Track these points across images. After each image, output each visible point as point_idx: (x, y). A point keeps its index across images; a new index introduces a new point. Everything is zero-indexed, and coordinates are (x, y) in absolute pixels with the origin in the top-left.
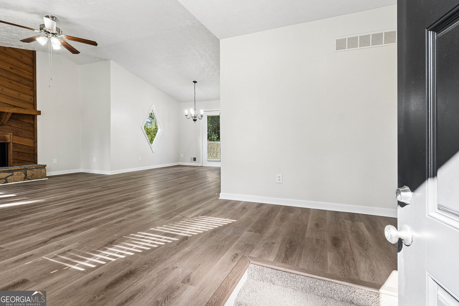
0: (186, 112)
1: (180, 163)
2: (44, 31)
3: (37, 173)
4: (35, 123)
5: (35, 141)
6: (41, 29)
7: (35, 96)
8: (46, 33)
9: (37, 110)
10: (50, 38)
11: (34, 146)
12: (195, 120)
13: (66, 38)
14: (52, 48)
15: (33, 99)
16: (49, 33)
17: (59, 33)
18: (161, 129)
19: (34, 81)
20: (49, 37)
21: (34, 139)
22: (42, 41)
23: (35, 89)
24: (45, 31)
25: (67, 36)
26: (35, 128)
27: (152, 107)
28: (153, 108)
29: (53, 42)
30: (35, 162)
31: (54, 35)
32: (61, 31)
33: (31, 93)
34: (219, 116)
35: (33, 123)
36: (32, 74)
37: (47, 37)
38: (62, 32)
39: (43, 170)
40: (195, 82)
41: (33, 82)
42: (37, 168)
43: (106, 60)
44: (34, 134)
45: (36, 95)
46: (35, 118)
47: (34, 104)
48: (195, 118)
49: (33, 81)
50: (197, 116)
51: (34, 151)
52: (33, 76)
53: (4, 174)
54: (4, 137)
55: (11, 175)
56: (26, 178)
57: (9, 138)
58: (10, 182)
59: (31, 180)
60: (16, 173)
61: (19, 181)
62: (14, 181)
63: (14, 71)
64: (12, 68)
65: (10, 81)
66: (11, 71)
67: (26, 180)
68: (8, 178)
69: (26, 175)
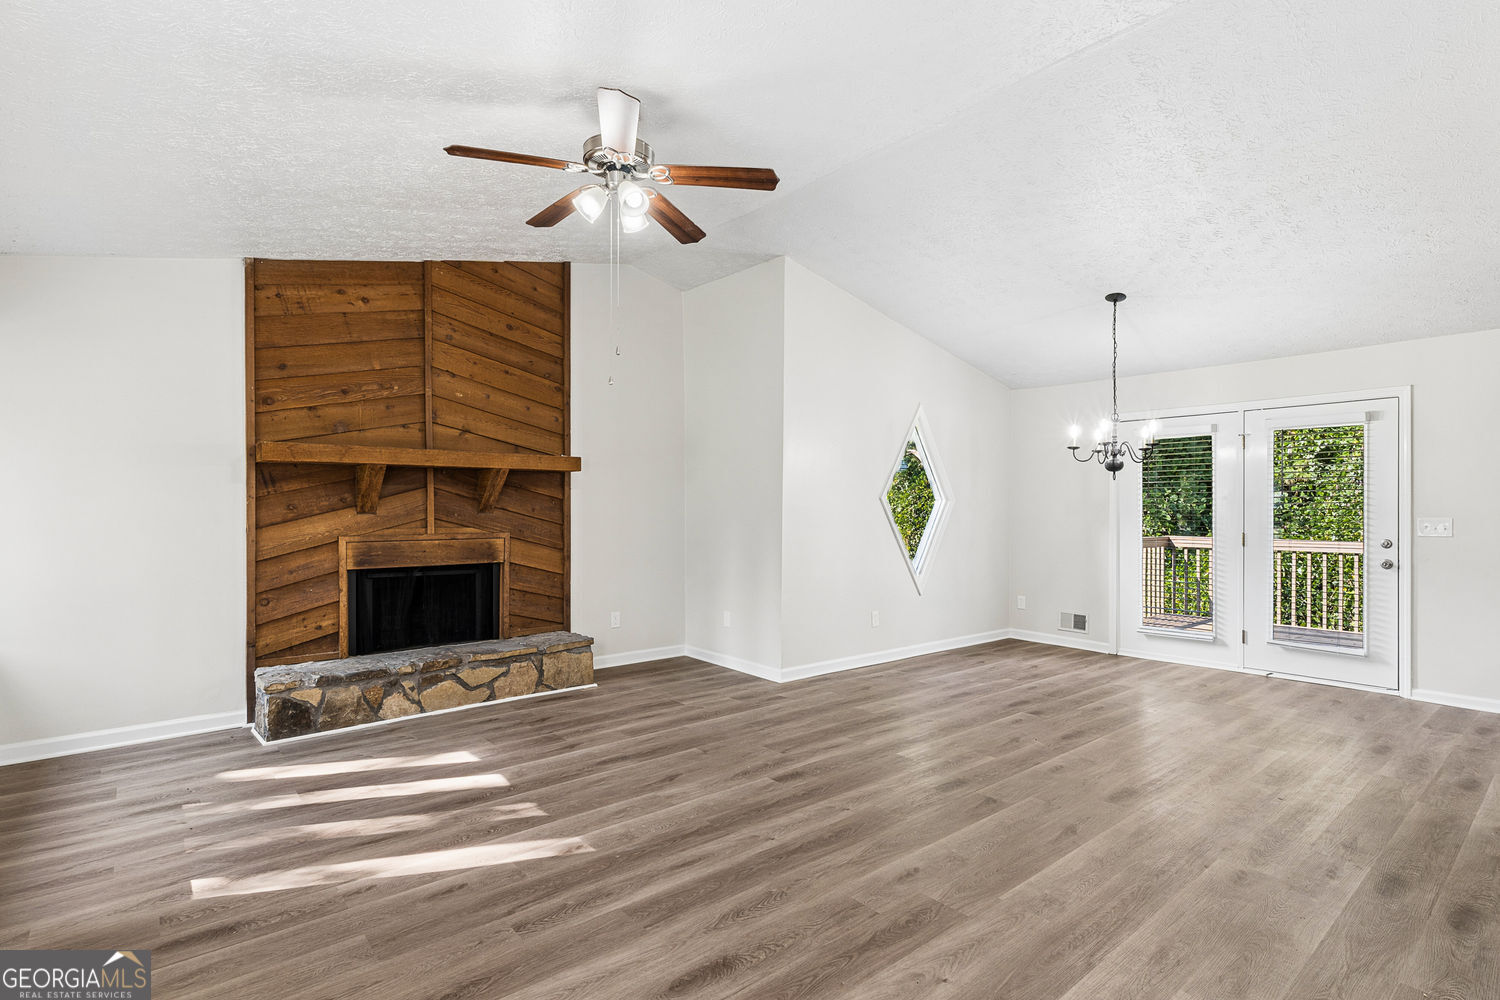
0: (1074, 433)
1: (1011, 629)
2: (595, 166)
3: (569, 666)
4: (566, 496)
5: (566, 554)
6: (586, 161)
7: (566, 407)
8: (601, 171)
9: (572, 455)
10: (615, 188)
11: (561, 572)
12: (1114, 468)
13: (666, 180)
14: (621, 228)
15: (560, 420)
16: (612, 167)
17: (646, 162)
18: (947, 499)
19: (566, 362)
20: (611, 185)
21: (563, 549)
22: (589, 205)
23: (566, 385)
24: (601, 165)
25: (670, 167)
26: (566, 514)
27: (917, 416)
28: (919, 419)
29: (625, 202)
30: (565, 624)
31: (629, 176)
32: (650, 155)
33: (557, 400)
34: (1210, 438)
35: (560, 497)
36: (558, 339)
37: (607, 186)
38: (653, 155)
39: (584, 656)
40: (1115, 298)
41: (562, 365)
42: (568, 650)
43: (768, 258)
44: (563, 534)
45: (569, 404)
46: (566, 479)
47: (564, 436)
48: (1115, 455)
49: (563, 359)
50: (1124, 448)
51: (563, 589)
52: (563, 345)
53: (486, 669)
54: (490, 546)
55: (504, 674)
56: (540, 684)
57: (501, 548)
58: (500, 697)
59: (553, 689)
60: (515, 666)
61: (522, 693)
62: (510, 694)
63: (516, 336)
64: (510, 327)
65: (507, 368)
66: (509, 335)
67: (540, 688)
68: (496, 684)
69: (541, 672)
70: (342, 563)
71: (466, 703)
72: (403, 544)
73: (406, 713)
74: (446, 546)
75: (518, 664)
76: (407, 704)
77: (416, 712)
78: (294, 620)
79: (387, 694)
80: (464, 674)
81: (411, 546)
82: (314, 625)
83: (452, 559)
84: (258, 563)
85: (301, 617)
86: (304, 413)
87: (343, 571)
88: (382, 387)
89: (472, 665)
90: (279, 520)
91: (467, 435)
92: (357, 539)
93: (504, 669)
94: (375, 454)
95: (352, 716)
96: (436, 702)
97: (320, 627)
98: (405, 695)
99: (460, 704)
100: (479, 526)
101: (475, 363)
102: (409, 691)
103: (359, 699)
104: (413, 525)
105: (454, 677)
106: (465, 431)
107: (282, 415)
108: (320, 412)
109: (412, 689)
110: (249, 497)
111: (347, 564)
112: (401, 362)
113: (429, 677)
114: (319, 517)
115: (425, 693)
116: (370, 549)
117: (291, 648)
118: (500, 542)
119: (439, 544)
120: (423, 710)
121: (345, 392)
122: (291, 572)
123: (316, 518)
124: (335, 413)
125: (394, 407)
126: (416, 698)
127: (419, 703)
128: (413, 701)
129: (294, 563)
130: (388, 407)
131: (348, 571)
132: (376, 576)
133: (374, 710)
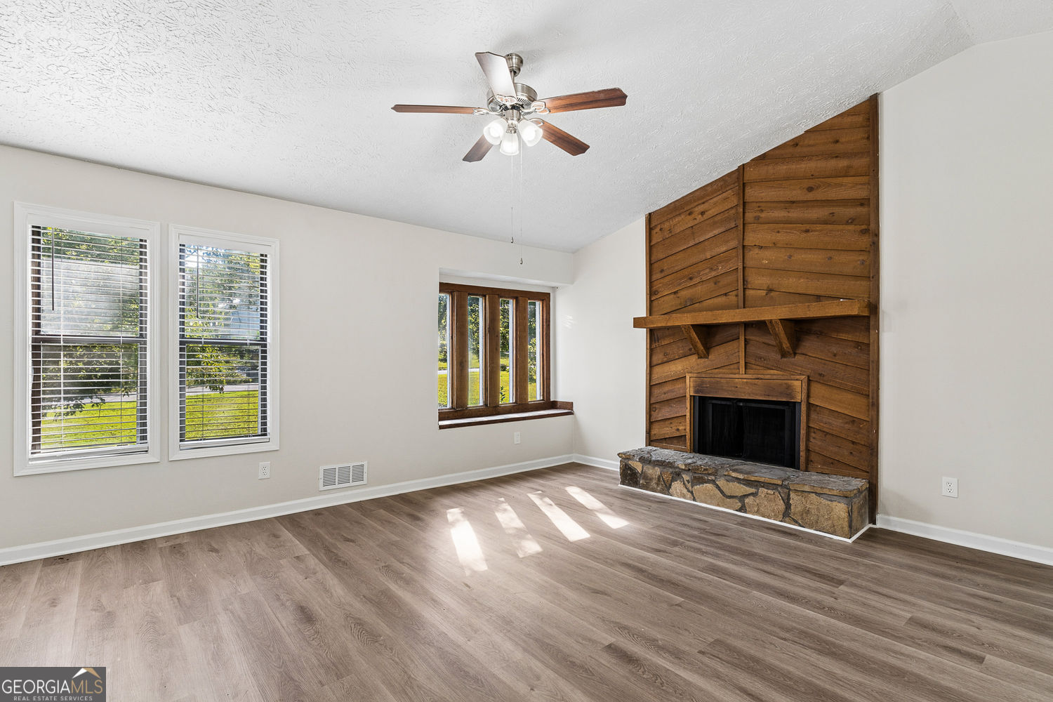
11: (867, 419)
33: (864, 242)
35: (866, 342)
39: (836, 505)
53: (738, 485)
54: (789, 387)
55: (752, 494)
56: (786, 514)
57: (799, 389)
58: (750, 512)
59: (800, 525)
60: (762, 491)
61: (769, 517)
62: (757, 513)
63: (818, 195)
64: (810, 189)
65: (808, 227)
66: (810, 196)
67: (787, 519)
68: (747, 501)
69: (788, 506)
70: (688, 390)
71: (723, 506)
72: (722, 380)
73: (684, 497)
74: (751, 384)
75: (766, 490)
76: (685, 491)
77: (690, 499)
78: (667, 422)
79: (673, 480)
80: (721, 482)
81: (727, 383)
82: (675, 428)
83: (757, 395)
84: (651, 387)
85: (670, 421)
86: (672, 296)
87: (688, 396)
88: (711, 269)
89: (727, 478)
90: (660, 362)
91: (772, 294)
92: (695, 375)
93: (753, 490)
94: (684, 318)
95: (655, 486)
96: (703, 497)
97: (678, 430)
98: (684, 484)
99: (718, 505)
100: (781, 369)
101: (778, 232)
102: (686, 483)
103: (659, 476)
104: (732, 367)
105: (713, 482)
106: (770, 290)
107: (662, 299)
108: (679, 295)
109: (688, 481)
110: (647, 349)
111: (690, 392)
112: (724, 249)
113: (699, 477)
114: (679, 360)
115: (695, 487)
116: (703, 382)
117: (665, 439)
118: (797, 384)
119: (747, 382)
120: (694, 500)
121: (691, 279)
122: (665, 394)
123: (677, 361)
124: (685, 294)
125: (719, 282)
126: (690, 488)
127: (692, 493)
128: (689, 491)
129: (666, 388)
130: (715, 284)
131: (691, 396)
132: (714, 402)
133: (667, 489)
